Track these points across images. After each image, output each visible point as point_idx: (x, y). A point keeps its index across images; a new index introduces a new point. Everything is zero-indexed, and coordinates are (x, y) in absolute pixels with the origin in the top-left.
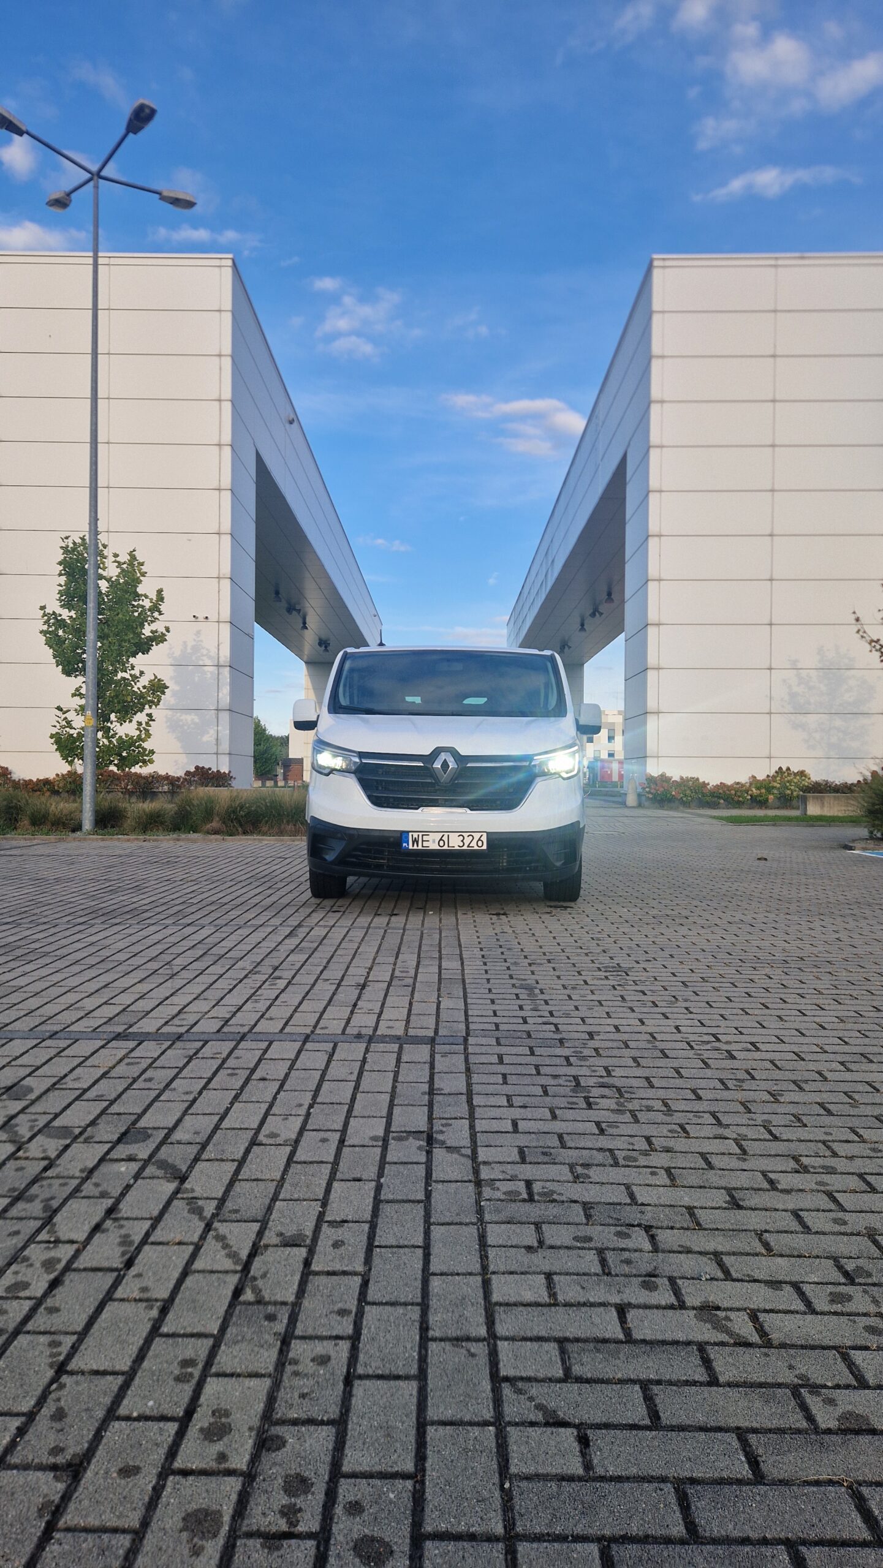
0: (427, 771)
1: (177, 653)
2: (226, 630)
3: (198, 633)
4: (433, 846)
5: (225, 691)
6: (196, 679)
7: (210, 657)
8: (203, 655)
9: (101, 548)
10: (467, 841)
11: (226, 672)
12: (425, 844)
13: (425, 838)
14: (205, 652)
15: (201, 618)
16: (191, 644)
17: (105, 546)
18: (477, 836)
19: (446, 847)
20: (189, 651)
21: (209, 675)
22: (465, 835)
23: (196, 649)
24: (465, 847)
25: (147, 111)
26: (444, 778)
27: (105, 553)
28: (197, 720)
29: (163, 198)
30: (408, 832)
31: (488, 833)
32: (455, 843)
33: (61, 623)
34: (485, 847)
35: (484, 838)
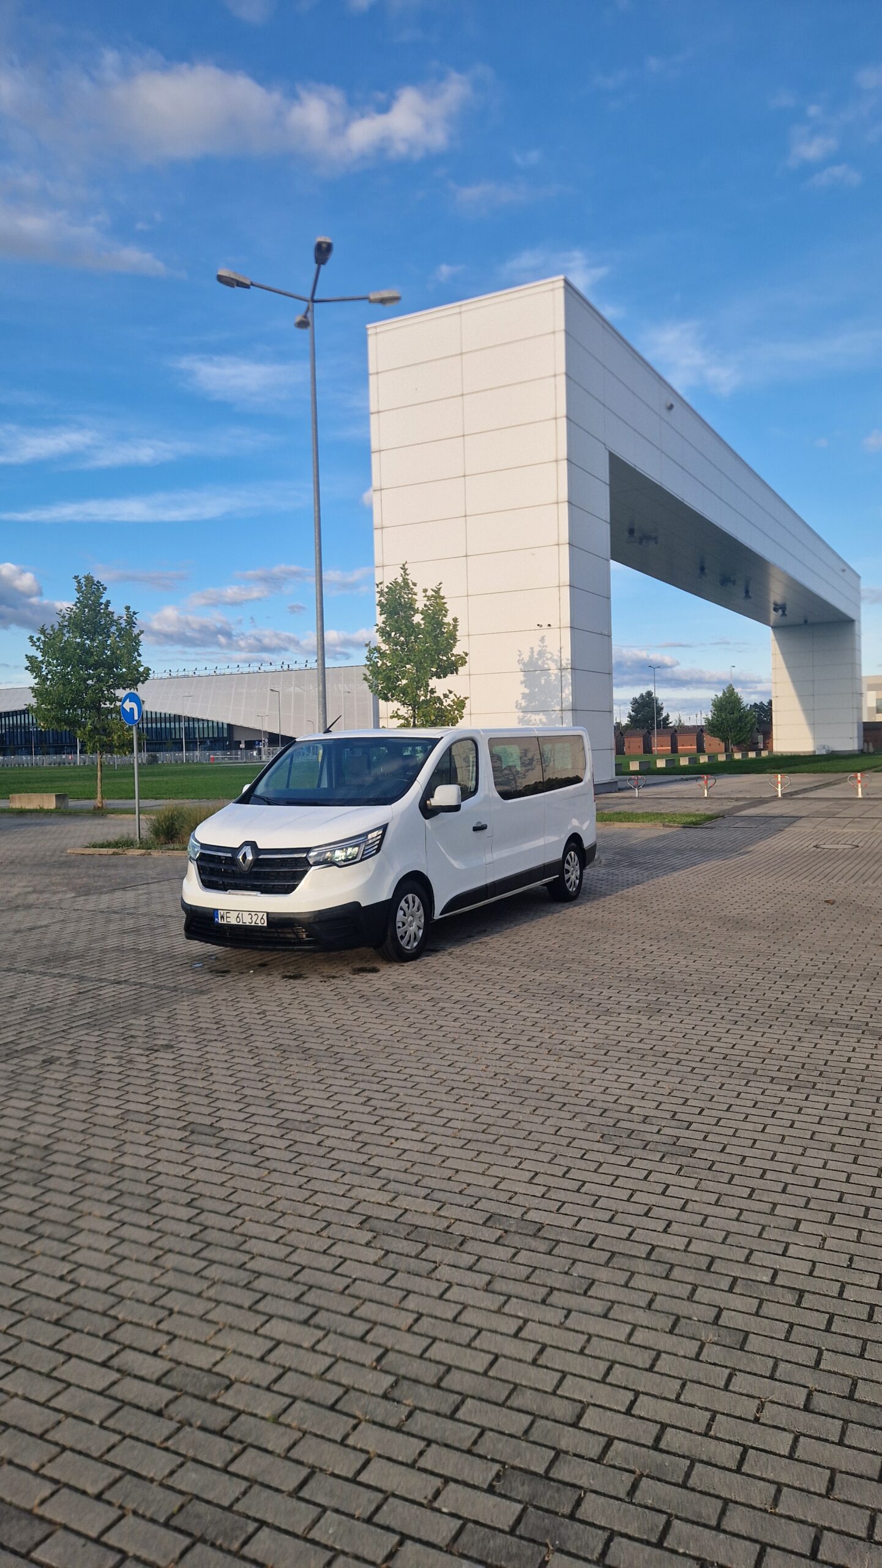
0: (233, 861)
1: (526, 658)
2: (567, 634)
3: (543, 639)
4: (233, 921)
5: (568, 691)
6: (543, 682)
7: (554, 661)
8: (548, 659)
9: (412, 586)
10: (254, 919)
11: (568, 675)
12: (228, 920)
13: (228, 915)
14: (549, 656)
15: (545, 626)
16: (537, 650)
17: (415, 584)
18: (260, 915)
19: (241, 923)
20: (536, 656)
21: (553, 677)
22: (253, 914)
23: (541, 654)
24: (253, 924)
25: (324, 246)
26: (245, 867)
27: (415, 589)
28: (544, 720)
29: (371, 301)
30: (217, 910)
31: (268, 913)
32: (247, 920)
33: (383, 655)
34: (265, 924)
35: (265, 917)
